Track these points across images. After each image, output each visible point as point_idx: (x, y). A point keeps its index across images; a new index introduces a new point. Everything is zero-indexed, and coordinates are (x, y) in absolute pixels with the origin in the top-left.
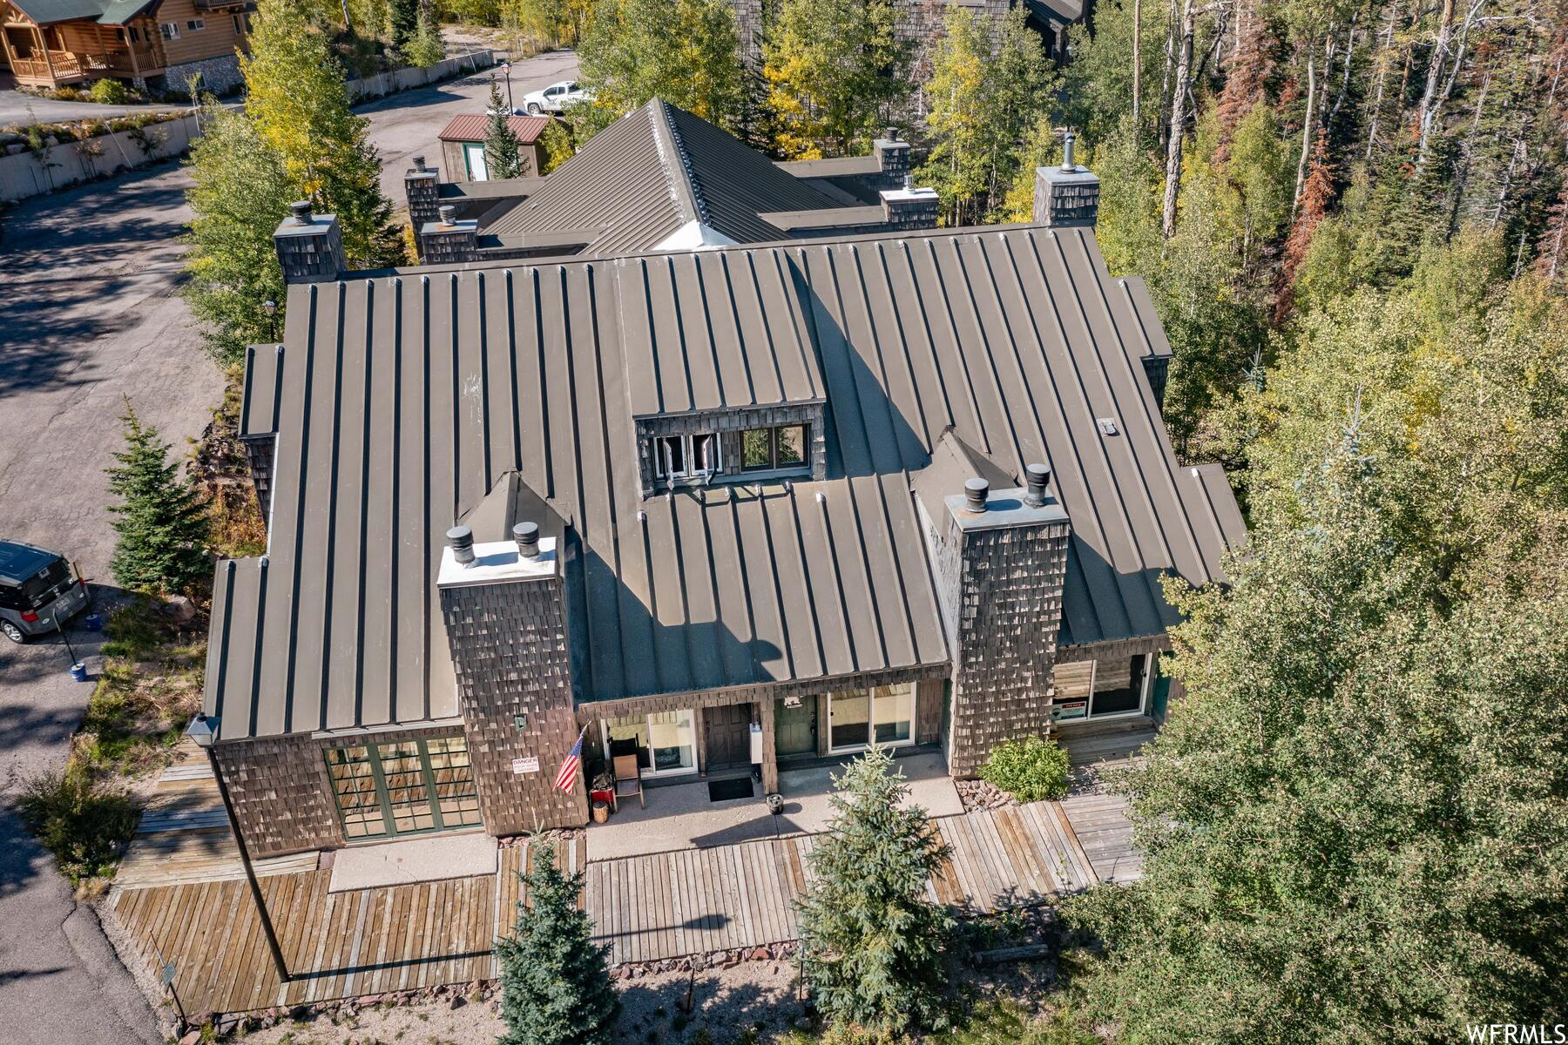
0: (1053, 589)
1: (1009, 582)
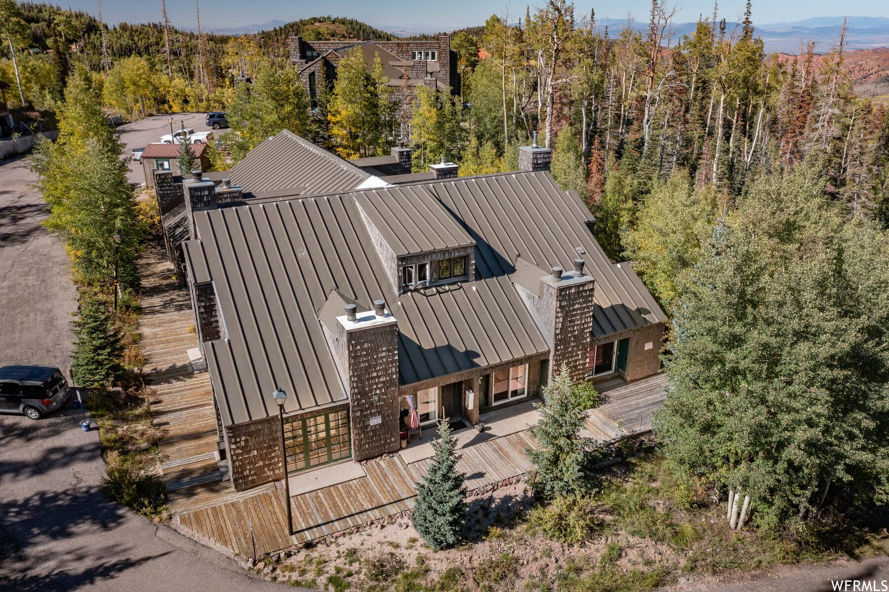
0: (589, 312)
1: (574, 310)
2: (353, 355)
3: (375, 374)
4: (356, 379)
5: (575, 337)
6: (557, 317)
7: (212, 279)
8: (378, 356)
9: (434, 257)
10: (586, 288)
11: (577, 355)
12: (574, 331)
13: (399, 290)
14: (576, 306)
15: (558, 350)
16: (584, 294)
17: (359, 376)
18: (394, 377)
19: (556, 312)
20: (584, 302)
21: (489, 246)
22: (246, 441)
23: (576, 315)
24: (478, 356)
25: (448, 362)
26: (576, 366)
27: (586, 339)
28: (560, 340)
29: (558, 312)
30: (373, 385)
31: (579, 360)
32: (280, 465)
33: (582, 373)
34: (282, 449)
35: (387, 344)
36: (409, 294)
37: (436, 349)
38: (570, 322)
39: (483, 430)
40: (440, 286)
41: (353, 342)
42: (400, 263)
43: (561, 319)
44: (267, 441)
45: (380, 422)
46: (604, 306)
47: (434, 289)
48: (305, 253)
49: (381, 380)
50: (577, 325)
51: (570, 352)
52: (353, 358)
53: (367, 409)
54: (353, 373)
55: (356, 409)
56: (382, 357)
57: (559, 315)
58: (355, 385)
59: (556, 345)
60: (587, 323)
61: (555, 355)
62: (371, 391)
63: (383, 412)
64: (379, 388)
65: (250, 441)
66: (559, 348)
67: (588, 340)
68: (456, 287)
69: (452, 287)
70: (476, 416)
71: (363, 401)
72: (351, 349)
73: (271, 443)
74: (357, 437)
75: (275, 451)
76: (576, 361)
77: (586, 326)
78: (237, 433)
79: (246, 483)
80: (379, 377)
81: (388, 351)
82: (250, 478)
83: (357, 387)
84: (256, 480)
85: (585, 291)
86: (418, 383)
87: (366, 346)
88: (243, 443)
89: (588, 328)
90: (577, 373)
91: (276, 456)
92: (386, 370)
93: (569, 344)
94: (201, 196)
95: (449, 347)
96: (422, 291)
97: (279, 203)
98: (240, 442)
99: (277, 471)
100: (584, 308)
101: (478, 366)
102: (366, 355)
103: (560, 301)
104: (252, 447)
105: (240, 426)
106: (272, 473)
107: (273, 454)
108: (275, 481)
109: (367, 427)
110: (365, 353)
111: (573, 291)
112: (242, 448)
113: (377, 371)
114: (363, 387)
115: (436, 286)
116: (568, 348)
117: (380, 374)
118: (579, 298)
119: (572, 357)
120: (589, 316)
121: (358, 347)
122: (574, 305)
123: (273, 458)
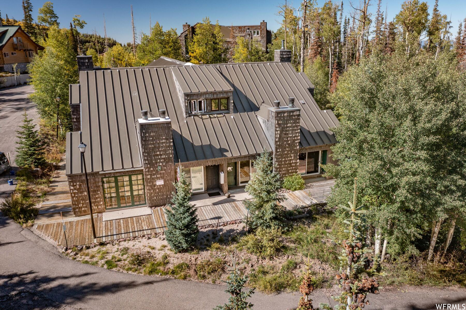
0: (298, 130)
1: (287, 127)
2: (144, 139)
3: (158, 153)
4: (146, 155)
5: (289, 144)
6: (276, 131)
7: (80, 102)
8: (160, 141)
9: (207, 96)
10: (295, 114)
11: (291, 157)
12: (288, 141)
13: (186, 115)
14: (289, 125)
15: (278, 152)
16: (293, 118)
17: (148, 153)
18: (171, 156)
19: (276, 127)
20: (294, 123)
21: (246, 97)
22: (80, 185)
23: (289, 130)
24: (227, 151)
25: (208, 153)
26: (290, 164)
27: (296, 147)
28: (279, 145)
29: (277, 127)
30: (157, 159)
31: (292, 160)
32: (102, 203)
33: (295, 169)
34: (102, 193)
35: (166, 135)
36: (192, 117)
37: (202, 146)
38: (285, 134)
39: (229, 197)
40: (212, 114)
41: (144, 131)
42: (186, 98)
43: (279, 132)
44: (93, 187)
45: (163, 183)
46: (312, 131)
47: (208, 116)
48: (137, 94)
49: (163, 157)
50: (290, 137)
51: (286, 154)
52: (144, 141)
53: (154, 175)
54: (144, 150)
55: (147, 173)
56: (163, 143)
57: (277, 129)
58: (146, 158)
59: (276, 149)
60: (297, 137)
61: (276, 155)
62: (156, 163)
63: (165, 178)
64: (161, 162)
65: (82, 186)
66: (278, 150)
67: (298, 147)
68: (222, 115)
69: (218, 116)
70: (226, 188)
71: (152, 169)
72: (143, 136)
73: (96, 189)
74: (149, 191)
75: (98, 194)
76: (290, 160)
77: (296, 138)
78: (74, 180)
79: (81, 212)
80: (161, 155)
81: (166, 139)
82: (83, 209)
83: (147, 160)
84: (87, 211)
85: (295, 116)
86: (187, 162)
87: (152, 134)
88: (78, 187)
89: (298, 140)
90: (291, 168)
91: (99, 197)
92: (165, 151)
93: (285, 149)
94: (84, 62)
95: (210, 145)
96: (200, 116)
97: (128, 70)
98: (76, 185)
99: (100, 207)
100: (294, 127)
101: (226, 156)
102: (153, 140)
103: (278, 121)
104: (84, 190)
105: (76, 175)
106: (96, 207)
107: (97, 196)
108: (98, 213)
109: (155, 185)
110: (151, 139)
111: (286, 114)
112: (78, 190)
113: (160, 151)
114: (152, 160)
115: (209, 115)
116: (284, 151)
117: (161, 153)
118: (290, 120)
119: (287, 157)
120: (298, 132)
121: (147, 135)
122: (287, 124)
123: (97, 198)
